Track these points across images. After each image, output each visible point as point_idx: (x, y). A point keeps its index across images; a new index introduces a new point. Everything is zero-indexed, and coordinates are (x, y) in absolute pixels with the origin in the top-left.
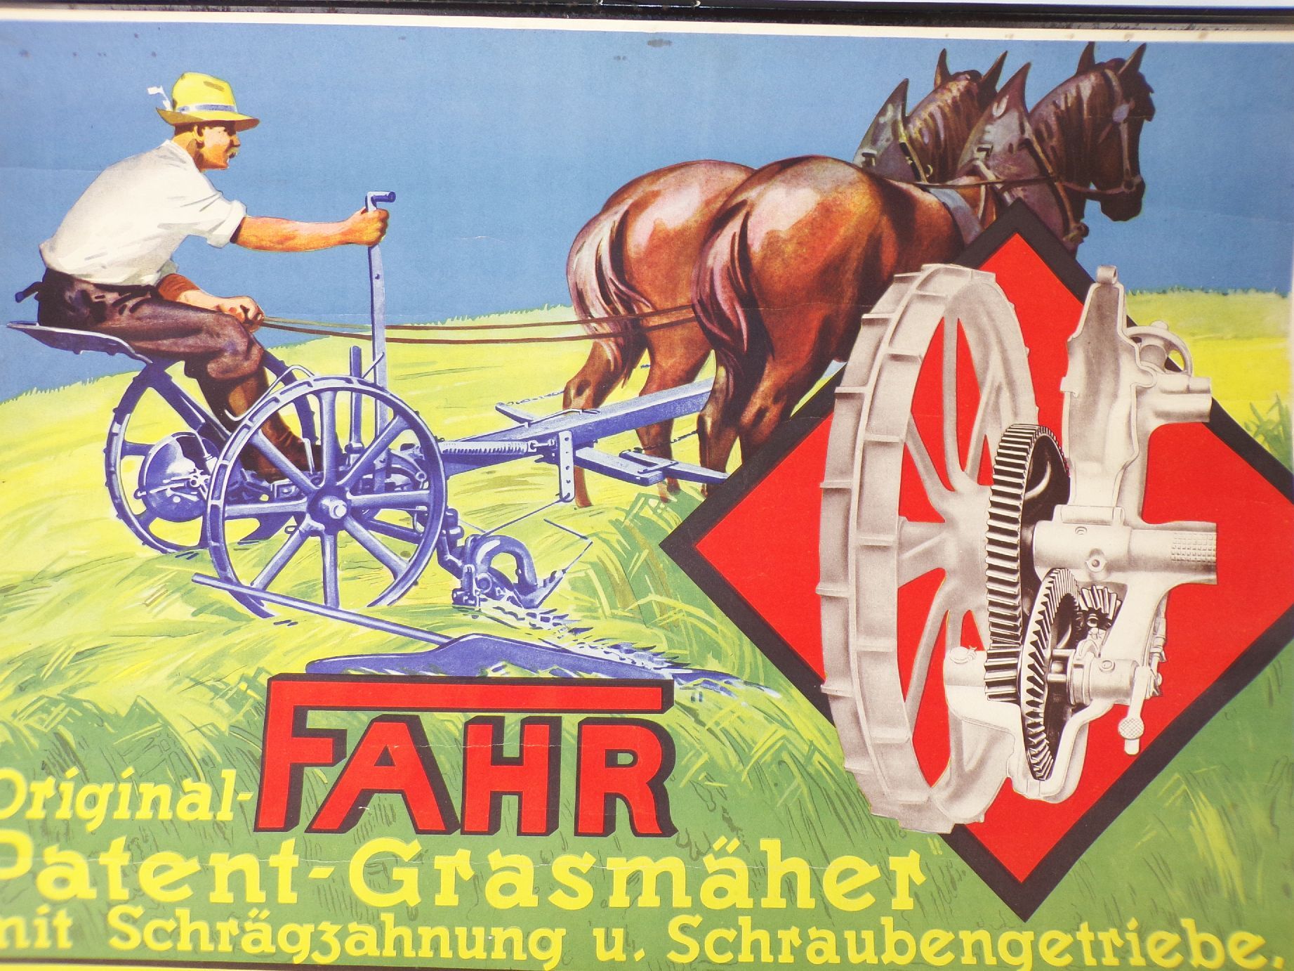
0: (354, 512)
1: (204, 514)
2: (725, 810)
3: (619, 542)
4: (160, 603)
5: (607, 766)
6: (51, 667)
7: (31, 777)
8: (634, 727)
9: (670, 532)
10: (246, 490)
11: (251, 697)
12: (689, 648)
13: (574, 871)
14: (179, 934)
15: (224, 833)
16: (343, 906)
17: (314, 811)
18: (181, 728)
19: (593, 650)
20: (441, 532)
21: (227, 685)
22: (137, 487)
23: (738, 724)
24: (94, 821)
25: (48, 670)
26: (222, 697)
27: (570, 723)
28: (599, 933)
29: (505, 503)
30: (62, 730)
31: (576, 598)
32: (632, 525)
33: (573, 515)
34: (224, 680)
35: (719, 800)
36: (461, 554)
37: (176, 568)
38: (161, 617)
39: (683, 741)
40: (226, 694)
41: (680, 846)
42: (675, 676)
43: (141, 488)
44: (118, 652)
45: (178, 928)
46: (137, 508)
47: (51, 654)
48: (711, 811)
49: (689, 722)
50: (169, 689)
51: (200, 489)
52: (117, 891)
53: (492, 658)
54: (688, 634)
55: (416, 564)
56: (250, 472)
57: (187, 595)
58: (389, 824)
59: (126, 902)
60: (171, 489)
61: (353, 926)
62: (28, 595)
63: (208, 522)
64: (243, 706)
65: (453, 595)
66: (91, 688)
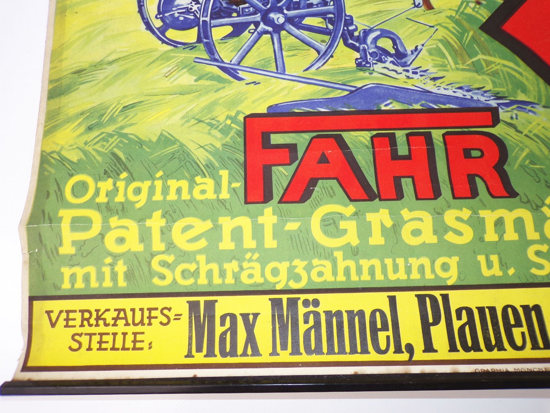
0: (289, 20)
1: (198, 25)
2: (546, 182)
3: (453, 27)
4: (174, 75)
5: (466, 157)
6: (107, 115)
7: (97, 179)
8: (478, 136)
9: (484, 21)
10: (222, 11)
11: (234, 128)
12: (506, 87)
13: (459, 219)
14: (199, 273)
15: (225, 206)
16: (308, 248)
17: (282, 192)
18: (191, 147)
19: (446, 91)
20: (344, 29)
21: (218, 121)
22: (157, 13)
23: (543, 131)
24: (139, 203)
25: (106, 117)
26: (216, 128)
27: (437, 135)
28: (481, 258)
29: (381, 10)
30: (116, 151)
31: (432, 60)
32: (460, 18)
33: (423, 15)
34: (216, 119)
35: (541, 175)
36: (358, 39)
37: (183, 55)
38: (176, 83)
39: (510, 142)
40: (218, 127)
41: (523, 202)
42: (498, 104)
43: (159, 13)
44: (150, 105)
45: (198, 268)
46: (157, 23)
47: (108, 108)
48: (538, 182)
49: (512, 131)
50: (182, 125)
51: (195, 12)
52: (158, 245)
53: (383, 98)
54: (505, 78)
55: (330, 46)
56: (225, 1)
57: (191, 70)
58: (332, 197)
59: (163, 253)
60: (178, 13)
61: (315, 262)
62: (93, 75)
63: (201, 30)
64: (229, 133)
65: (356, 62)
66: (133, 127)
